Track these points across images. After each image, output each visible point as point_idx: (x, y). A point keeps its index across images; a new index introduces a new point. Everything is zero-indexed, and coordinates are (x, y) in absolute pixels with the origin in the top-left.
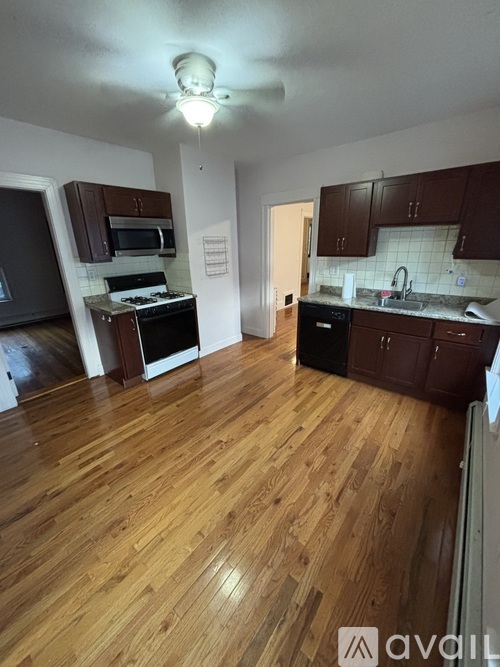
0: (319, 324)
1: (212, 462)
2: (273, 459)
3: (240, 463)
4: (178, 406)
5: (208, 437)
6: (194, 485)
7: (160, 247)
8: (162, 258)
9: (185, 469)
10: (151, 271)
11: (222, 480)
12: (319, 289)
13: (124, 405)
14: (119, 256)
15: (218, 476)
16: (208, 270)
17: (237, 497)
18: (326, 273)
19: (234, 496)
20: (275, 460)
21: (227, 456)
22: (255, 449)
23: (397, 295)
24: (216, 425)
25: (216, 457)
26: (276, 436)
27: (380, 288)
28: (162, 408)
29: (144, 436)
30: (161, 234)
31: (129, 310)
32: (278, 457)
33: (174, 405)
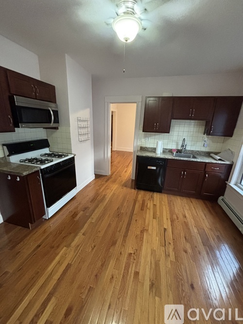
0: (149, 167)
1: (137, 274)
2: (167, 256)
3: (153, 266)
4: (83, 234)
5: (121, 253)
6: (138, 299)
7: (51, 123)
8: (45, 129)
9: (123, 288)
10: (39, 139)
11: (152, 286)
12: (139, 149)
13: (39, 246)
14: (22, 127)
15: (147, 284)
16: (80, 138)
17: (171, 295)
18: (143, 140)
19: (168, 296)
20: (169, 255)
21: (142, 264)
22: (153, 252)
23: (179, 151)
24: (119, 242)
25: (136, 267)
26: (157, 238)
27: (171, 148)
28: (73, 240)
29: (72, 270)
30: (52, 113)
31: (36, 169)
32: (169, 253)
33: (80, 234)
